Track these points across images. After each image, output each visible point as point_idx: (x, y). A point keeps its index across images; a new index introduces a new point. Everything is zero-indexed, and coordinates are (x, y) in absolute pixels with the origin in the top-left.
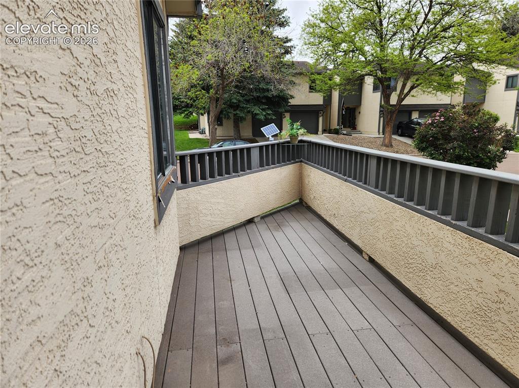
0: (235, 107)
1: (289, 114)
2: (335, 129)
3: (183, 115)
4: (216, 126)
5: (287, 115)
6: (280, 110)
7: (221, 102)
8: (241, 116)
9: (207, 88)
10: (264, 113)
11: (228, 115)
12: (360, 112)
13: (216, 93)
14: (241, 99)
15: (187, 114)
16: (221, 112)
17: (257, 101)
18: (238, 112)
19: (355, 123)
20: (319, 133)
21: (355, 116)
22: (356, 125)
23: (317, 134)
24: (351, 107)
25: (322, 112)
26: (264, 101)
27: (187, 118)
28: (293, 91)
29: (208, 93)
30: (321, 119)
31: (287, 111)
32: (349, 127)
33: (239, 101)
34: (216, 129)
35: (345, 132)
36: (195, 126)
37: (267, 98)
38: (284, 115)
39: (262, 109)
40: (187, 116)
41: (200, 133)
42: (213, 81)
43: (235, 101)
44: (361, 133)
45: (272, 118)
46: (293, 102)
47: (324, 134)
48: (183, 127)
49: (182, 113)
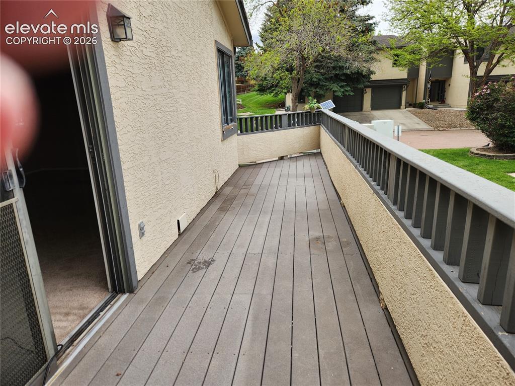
0: (316, 85)
1: (370, 89)
2: (420, 103)
3: (272, 94)
4: (297, 104)
5: (369, 91)
6: (359, 86)
7: (302, 81)
8: (320, 93)
9: (290, 70)
10: (342, 90)
11: (308, 93)
12: (449, 85)
13: (298, 74)
14: (321, 77)
15: (276, 93)
16: (302, 90)
17: (336, 78)
18: (318, 90)
19: (444, 95)
20: (401, 107)
21: (444, 89)
22: (445, 99)
23: (400, 108)
24: (440, 79)
25: (406, 86)
26: (343, 78)
27: (276, 96)
28: (374, 67)
29: (291, 74)
30: (404, 93)
31: (368, 87)
32: (438, 100)
33: (319, 80)
34: (297, 106)
35: (431, 106)
36: (282, 105)
37: (346, 75)
38: (365, 90)
39: (340, 87)
40: (276, 95)
41: (286, 110)
42: (296, 63)
43: (315, 80)
44: (450, 107)
45: (349, 95)
46: (374, 77)
47: (407, 109)
48: (272, 105)
49: (272, 92)
